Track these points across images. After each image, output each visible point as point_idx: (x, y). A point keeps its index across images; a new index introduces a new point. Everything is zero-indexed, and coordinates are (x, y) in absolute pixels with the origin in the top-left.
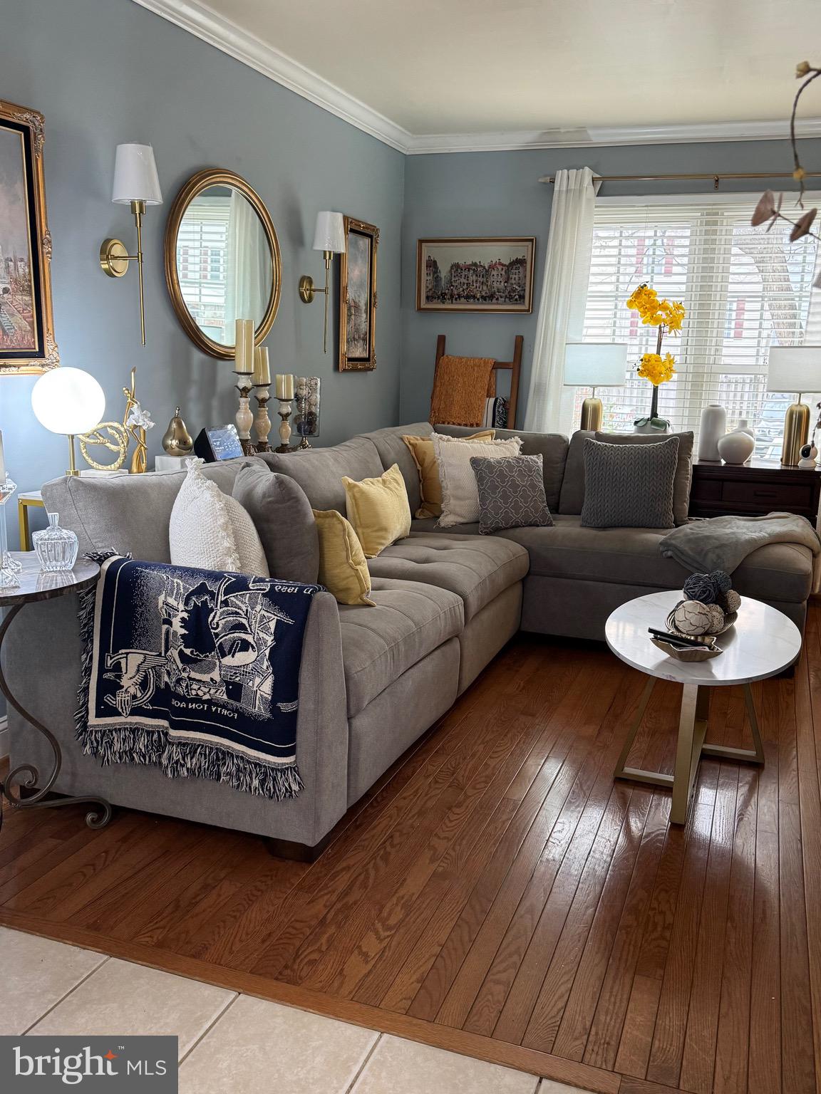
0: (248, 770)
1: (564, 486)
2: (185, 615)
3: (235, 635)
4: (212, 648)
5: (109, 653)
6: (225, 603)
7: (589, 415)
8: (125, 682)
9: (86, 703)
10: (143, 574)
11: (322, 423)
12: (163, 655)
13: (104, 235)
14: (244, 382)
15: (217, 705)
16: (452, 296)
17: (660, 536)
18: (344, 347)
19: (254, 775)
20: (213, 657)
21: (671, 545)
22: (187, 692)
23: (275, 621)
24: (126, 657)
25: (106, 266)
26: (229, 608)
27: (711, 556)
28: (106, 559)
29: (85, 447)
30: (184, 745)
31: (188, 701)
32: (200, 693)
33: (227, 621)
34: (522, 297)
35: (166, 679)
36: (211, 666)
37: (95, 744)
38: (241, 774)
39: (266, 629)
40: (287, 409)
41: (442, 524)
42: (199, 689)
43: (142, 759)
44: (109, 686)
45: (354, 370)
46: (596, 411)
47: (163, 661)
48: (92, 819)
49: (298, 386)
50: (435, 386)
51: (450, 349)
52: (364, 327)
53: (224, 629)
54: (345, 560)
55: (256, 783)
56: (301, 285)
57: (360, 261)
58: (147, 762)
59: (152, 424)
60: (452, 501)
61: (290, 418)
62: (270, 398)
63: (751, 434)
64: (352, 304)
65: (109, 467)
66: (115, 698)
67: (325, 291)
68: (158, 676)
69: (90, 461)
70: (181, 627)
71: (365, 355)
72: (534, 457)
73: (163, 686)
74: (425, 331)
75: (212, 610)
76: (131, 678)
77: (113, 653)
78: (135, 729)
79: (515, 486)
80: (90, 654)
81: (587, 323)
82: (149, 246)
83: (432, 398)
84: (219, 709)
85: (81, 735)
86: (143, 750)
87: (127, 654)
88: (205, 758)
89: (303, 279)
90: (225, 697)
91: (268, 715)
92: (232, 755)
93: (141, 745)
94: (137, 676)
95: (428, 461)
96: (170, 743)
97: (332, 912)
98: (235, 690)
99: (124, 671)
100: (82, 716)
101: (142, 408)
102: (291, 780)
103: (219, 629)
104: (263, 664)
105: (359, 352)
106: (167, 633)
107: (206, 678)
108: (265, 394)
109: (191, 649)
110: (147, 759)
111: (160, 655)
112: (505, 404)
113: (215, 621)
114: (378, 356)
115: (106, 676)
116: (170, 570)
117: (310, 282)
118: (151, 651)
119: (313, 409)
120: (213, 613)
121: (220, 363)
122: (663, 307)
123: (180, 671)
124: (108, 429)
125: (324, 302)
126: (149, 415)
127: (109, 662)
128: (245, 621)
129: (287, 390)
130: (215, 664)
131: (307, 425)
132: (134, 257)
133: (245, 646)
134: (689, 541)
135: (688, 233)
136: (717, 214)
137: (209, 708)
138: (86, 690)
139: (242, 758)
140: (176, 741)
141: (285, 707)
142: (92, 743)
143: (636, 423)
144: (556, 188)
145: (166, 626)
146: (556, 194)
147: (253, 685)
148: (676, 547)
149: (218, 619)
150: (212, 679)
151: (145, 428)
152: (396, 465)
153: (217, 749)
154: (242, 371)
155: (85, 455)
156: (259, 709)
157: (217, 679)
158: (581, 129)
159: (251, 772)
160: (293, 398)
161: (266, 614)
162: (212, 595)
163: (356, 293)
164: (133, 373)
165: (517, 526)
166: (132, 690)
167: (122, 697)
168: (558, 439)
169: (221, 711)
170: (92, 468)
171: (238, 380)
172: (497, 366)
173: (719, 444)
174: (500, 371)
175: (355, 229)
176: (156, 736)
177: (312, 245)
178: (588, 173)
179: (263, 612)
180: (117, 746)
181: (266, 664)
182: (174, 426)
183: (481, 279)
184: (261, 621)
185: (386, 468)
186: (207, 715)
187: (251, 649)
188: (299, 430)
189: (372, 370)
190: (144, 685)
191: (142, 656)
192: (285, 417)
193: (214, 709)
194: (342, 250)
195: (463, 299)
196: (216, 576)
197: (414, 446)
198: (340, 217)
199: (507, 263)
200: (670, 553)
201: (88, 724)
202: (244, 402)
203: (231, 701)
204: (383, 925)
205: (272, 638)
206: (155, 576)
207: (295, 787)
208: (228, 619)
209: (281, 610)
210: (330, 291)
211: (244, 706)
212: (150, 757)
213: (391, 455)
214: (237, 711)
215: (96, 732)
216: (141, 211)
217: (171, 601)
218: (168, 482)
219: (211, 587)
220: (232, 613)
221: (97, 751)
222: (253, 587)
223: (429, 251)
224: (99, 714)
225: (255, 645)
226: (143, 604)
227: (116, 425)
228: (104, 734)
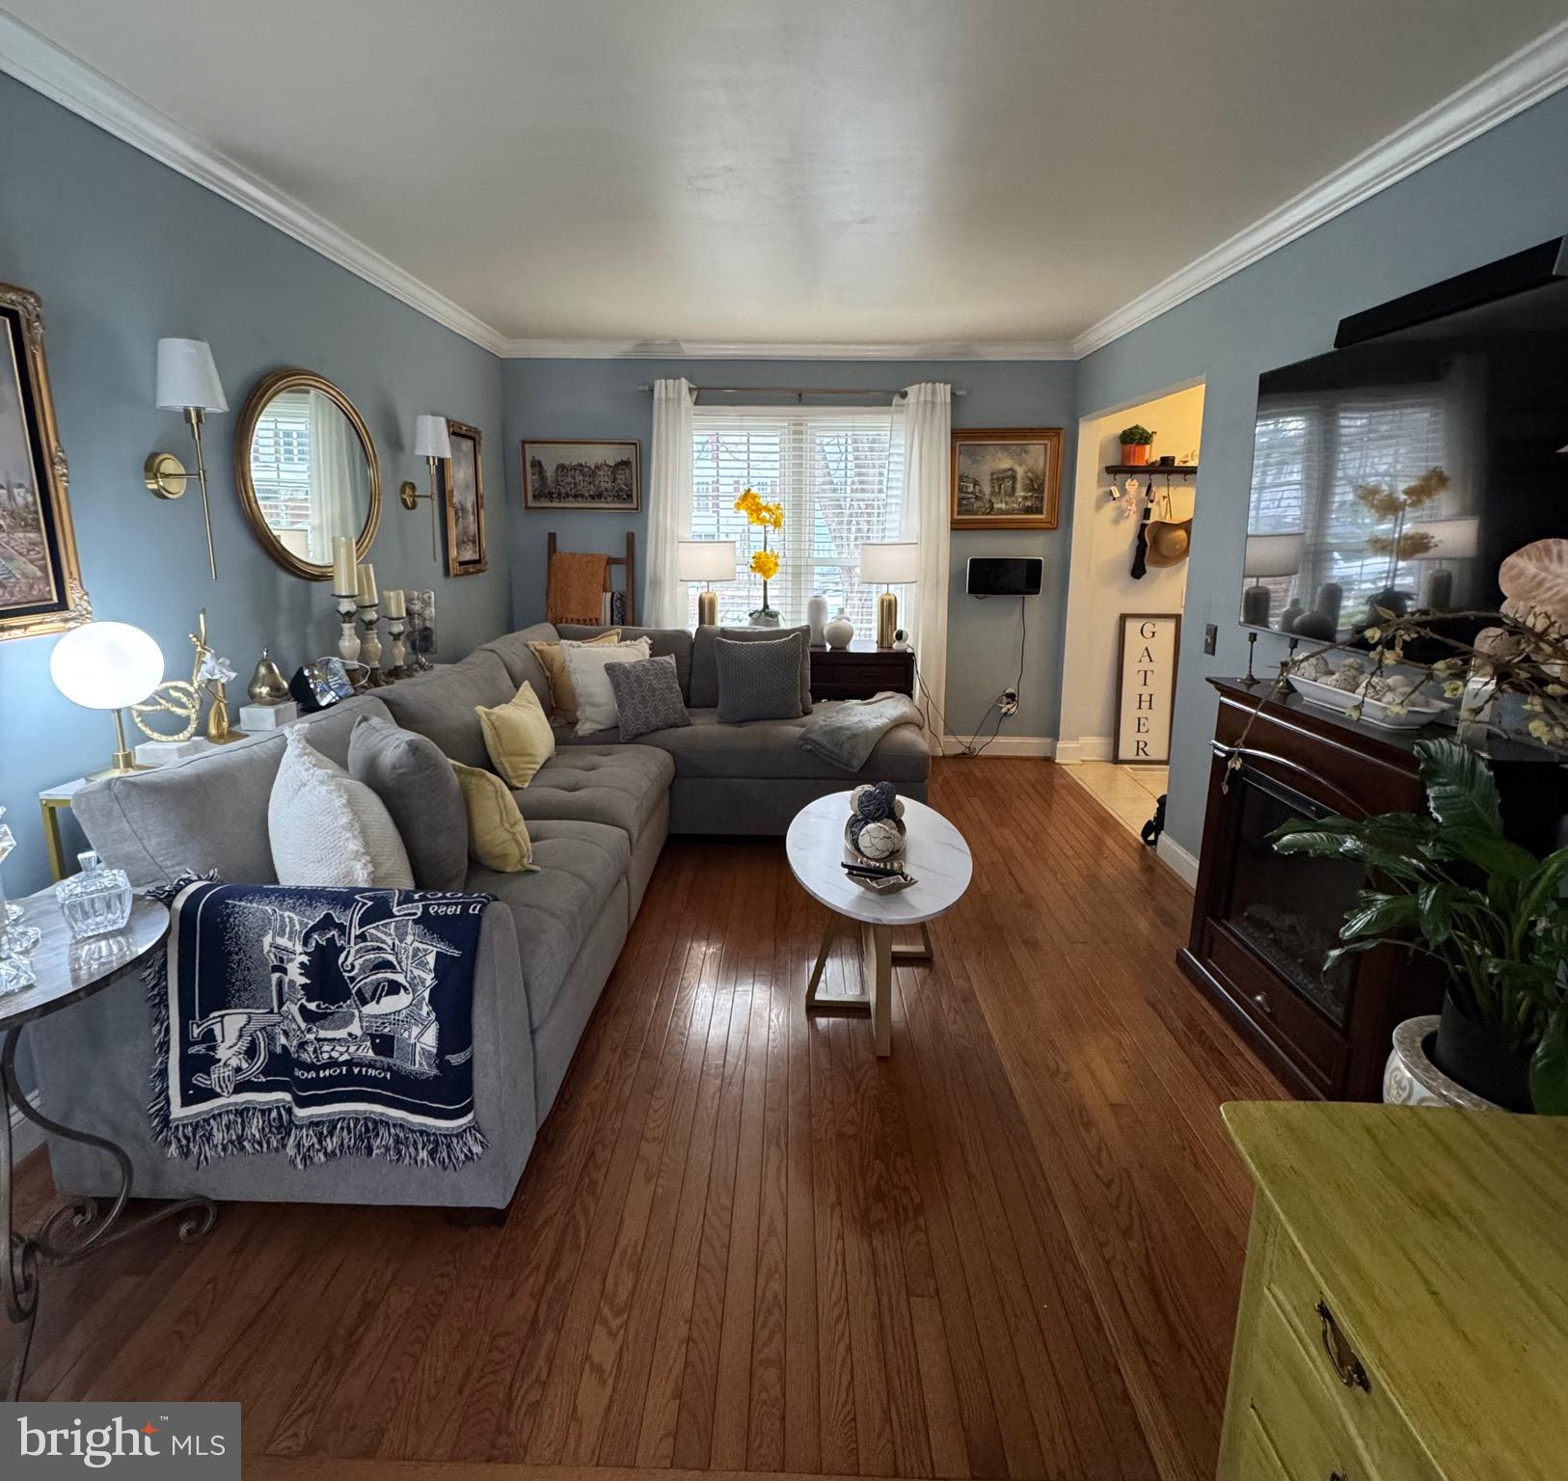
0: (411, 1139)
1: (693, 680)
2: (305, 959)
3: (380, 976)
4: (347, 995)
5: (194, 1018)
6: (362, 937)
7: (706, 609)
8: (222, 1053)
9: (165, 1090)
10: (237, 909)
11: (440, 637)
12: (276, 1010)
13: (149, 449)
14: (346, 606)
15: (360, 1065)
16: (559, 494)
17: (797, 729)
18: (453, 553)
19: (420, 1146)
20: (349, 1006)
21: (809, 739)
22: (317, 1057)
23: (434, 953)
24: (222, 1022)
25: (155, 486)
26: (368, 944)
27: (847, 746)
28: (178, 891)
29: (139, 715)
30: (317, 1124)
31: (317, 1069)
32: (335, 1054)
33: (366, 960)
34: (630, 496)
35: (283, 1040)
36: (347, 1017)
37: (184, 1142)
38: (401, 1147)
39: (423, 965)
40: (398, 628)
41: (580, 733)
42: (333, 1050)
43: (257, 1146)
44: (197, 1064)
45: (467, 573)
46: (712, 603)
47: (276, 1018)
48: (190, 1232)
49: (409, 600)
50: (549, 583)
51: (560, 546)
52: (473, 528)
53: (363, 969)
54: (499, 823)
55: (424, 1154)
56: (403, 491)
57: (463, 463)
58: (265, 1149)
59: (233, 675)
60: (588, 708)
61: (402, 637)
62: (378, 619)
63: (848, 620)
64: (459, 506)
65: (176, 737)
66: (209, 1075)
67: (431, 497)
68: (271, 1039)
69: (148, 732)
70: (301, 974)
71: (477, 557)
72: (667, 658)
73: (279, 1050)
74: (533, 530)
75: (343, 948)
76: (230, 1047)
77: (201, 1019)
78: (243, 1110)
79: (652, 689)
80: (165, 1024)
81: (695, 521)
82: (213, 461)
83: (547, 594)
84: (364, 1070)
85: (161, 1132)
86: (257, 1136)
87: (223, 1016)
88: (349, 1133)
89: (405, 484)
90: (371, 1053)
91: (434, 1072)
92: (387, 1124)
93: (254, 1128)
94: (240, 1043)
95: (556, 666)
96: (297, 1127)
97: (544, 1306)
98: (384, 1044)
99: (219, 1038)
100: (161, 1108)
101: (217, 657)
102: (471, 1142)
103: (356, 971)
104: (421, 1009)
105: (469, 555)
106: (280, 983)
107: (342, 1034)
108: (372, 615)
109: (316, 1003)
110: (265, 1146)
111: (271, 1012)
112: (622, 598)
113: (349, 962)
114: (488, 557)
115: (192, 1050)
116: (276, 898)
117: (413, 487)
118: (258, 1008)
119: (428, 624)
120: (345, 953)
121: (315, 585)
122: (767, 509)
123: (302, 1032)
124: (171, 691)
125: (428, 509)
126: (228, 662)
127: (196, 1031)
128: (391, 958)
129: (397, 605)
130: (353, 1015)
131: (421, 640)
132: (193, 472)
133: (394, 988)
134: (825, 733)
135: (776, 440)
136: (802, 425)
137: (350, 1071)
138: (163, 1074)
139: (401, 1126)
140: (306, 1122)
141: (456, 1059)
142: (179, 1140)
143: (751, 615)
144: (656, 396)
145: (275, 976)
146: (656, 403)
147: (410, 1036)
148: (815, 741)
149: (352, 960)
150: (350, 1035)
151: (223, 681)
152: (526, 683)
153: (365, 1118)
154: (344, 594)
155: (140, 725)
156: (421, 1065)
157: (358, 1032)
158: (675, 342)
159: (415, 1141)
160: (404, 615)
161: (421, 946)
162: (342, 928)
163: (462, 494)
164: (202, 616)
165: (658, 729)
166: (234, 1062)
167: (217, 1072)
168: (683, 635)
169: (367, 1072)
170: (152, 739)
171: (339, 603)
172: (611, 561)
173: (825, 632)
174: (613, 567)
175: (457, 432)
176: (274, 1114)
177: (413, 449)
178: (684, 384)
179: (416, 944)
180: (218, 1137)
181: (425, 1009)
182: (263, 670)
183: (587, 479)
184: (414, 956)
185: (517, 687)
186: (349, 1079)
187: (402, 991)
188: (413, 647)
189: (483, 571)
190: (251, 1052)
191: (245, 1016)
192: (397, 637)
193: (356, 1071)
194: (447, 454)
195: (571, 499)
196: (344, 899)
197: (541, 652)
198: (442, 421)
199: (612, 464)
200: (809, 747)
201: (172, 1117)
202: (348, 628)
203: (381, 1058)
204: (611, 1308)
205: (433, 975)
206: (253, 909)
207: (477, 1149)
208: (367, 957)
209: (442, 939)
210: (436, 497)
211: (398, 1062)
212: (268, 1143)
213: (518, 666)
214: (390, 1069)
215: (184, 1126)
216: (199, 420)
217: (283, 942)
218: (262, 754)
219: (339, 917)
220: (374, 949)
221: (189, 1150)
222: (399, 911)
223: (532, 451)
224: (186, 1101)
225: (408, 986)
226: (240, 949)
227: (182, 684)
228: (196, 1127)
